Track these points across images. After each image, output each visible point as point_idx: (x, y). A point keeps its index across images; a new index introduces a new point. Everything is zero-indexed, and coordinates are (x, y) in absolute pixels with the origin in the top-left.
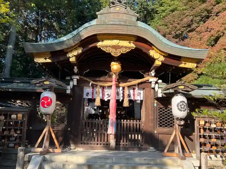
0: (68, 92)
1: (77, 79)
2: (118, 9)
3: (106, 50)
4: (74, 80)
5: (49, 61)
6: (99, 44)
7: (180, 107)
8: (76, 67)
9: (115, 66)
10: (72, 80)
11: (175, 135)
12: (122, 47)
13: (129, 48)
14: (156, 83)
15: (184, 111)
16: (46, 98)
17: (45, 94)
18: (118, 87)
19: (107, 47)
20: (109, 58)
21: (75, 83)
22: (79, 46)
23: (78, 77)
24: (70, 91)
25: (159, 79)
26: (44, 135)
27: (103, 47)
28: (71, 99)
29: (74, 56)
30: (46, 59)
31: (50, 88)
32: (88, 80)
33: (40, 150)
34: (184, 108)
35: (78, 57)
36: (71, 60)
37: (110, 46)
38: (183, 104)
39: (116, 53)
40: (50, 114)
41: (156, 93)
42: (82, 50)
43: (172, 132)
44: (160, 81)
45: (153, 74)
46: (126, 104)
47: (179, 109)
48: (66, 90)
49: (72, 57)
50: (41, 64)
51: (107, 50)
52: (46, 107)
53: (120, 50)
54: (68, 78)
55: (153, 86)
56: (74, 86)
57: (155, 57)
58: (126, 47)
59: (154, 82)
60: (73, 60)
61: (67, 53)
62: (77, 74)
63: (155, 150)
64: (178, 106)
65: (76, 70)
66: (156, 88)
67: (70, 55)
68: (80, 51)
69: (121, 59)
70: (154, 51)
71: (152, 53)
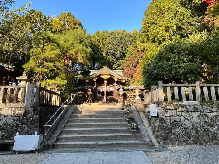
0: (94, 89)
2: (105, 68)
5: (89, 81)
6: (101, 77)
9: (106, 82)
12: (107, 77)
13: (109, 77)
14: (117, 85)
15: (122, 92)
16: (89, 90)
17: (89, 89)
18: (107, 87)
20: (104, 80)
26: (89, 99)
31: (90, 88)
32: (99, 85)
35: (96, 80)
40: (90, 94)
41: (116, 88)
45: (116, 83)
46: (109, 91)
50: (87, 82)
51: (103, 78)
55: (116, 86)
60: (95, 81)
62: (96, 84)
65: (95, 83)
67: (94, 79)
68: (97, 78)
69: (107, 80)
71: (114, 78)
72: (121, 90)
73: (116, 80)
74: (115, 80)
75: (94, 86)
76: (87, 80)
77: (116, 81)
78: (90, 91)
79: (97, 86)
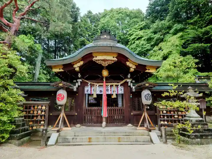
0: (75, 90)
1: (81, 82)
2: (105, 36)
3: (99, 62)
4: (79, 82)
5: (62, 70)
6: (94, 59)
7: (146, 98)
8: (79, 74)
9: (105, 73)
10: (77, 82)
11: (145, 116)
12: (109, 60)
13: (113, 61)
14: (131, 82)
15: (150, 100)
16: (60, 95)
17: (60, 92)
18: (107, 85)
19: (99, 60)
20: (101, 68)
21: (79, 84)
22: (81, 61)
23: (81, 80)
24: (76, 89)
25: (133, 80)
26: (60, 119)
27: (97, 60)
28: (77, 95)
29: (78, 67)
30: (60, 69)
32: (87, 82)
33: (57, 129)
34: (149, 98)
35: (80, 67)
36: (76, 69)
37: (101, 60)
38: (148, 96)
39: (105, 64)
40: (63, 105)
41: (131, 89)
42: (83, 63)
43: (142, 114)
44: (134, 81)
45: (129, 77)
47: (146, 99)
48: (73, 89)
49: (77, 67)
50: (57, 73)
52: (60, 101)
53: (107, 62)
54: (75, 81)
55: (129, 84)
56: (79, 86)
57: (130, 66)
58: (111, 60)
59: (130, 82)
60: (77, 69)
61: (74, 65)
62: (80, 78)
63: (132, 126)
64: (145, 97)
65: (79, 76)
66: (132, 86)
67: (75, 66)
69: (109, 68)
70: (129, 62)
71: (128, 63)
72: (146, 93)
73: (133, 68)
74: (129, 68)
75: (77, 84)
76: (55, 67)
77: (132, 70)
78: (63, 98)
79: (84, 84)
